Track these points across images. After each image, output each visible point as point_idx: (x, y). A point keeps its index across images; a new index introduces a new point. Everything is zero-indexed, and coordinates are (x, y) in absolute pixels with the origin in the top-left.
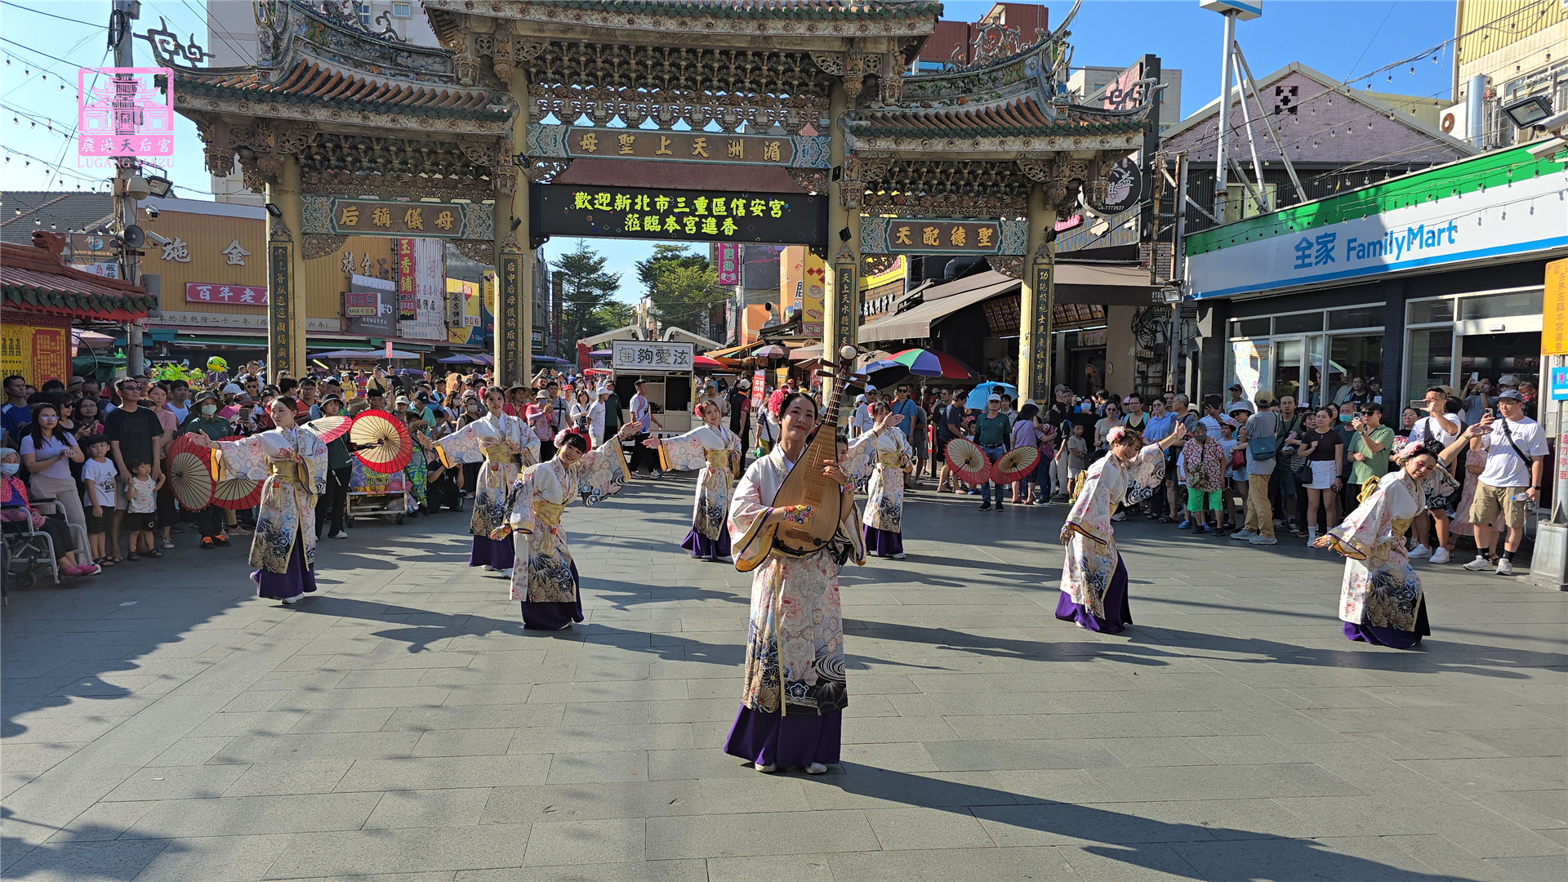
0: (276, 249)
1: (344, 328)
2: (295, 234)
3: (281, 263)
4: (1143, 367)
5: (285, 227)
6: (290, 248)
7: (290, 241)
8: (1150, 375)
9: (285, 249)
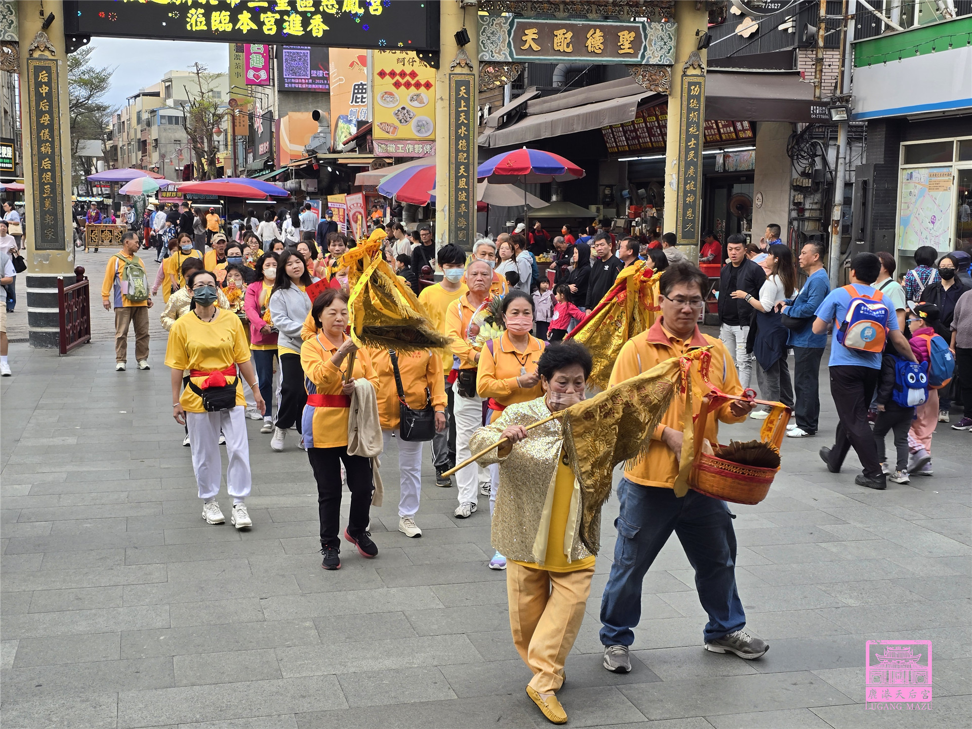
4: (800, 198)
8: (807, 206)
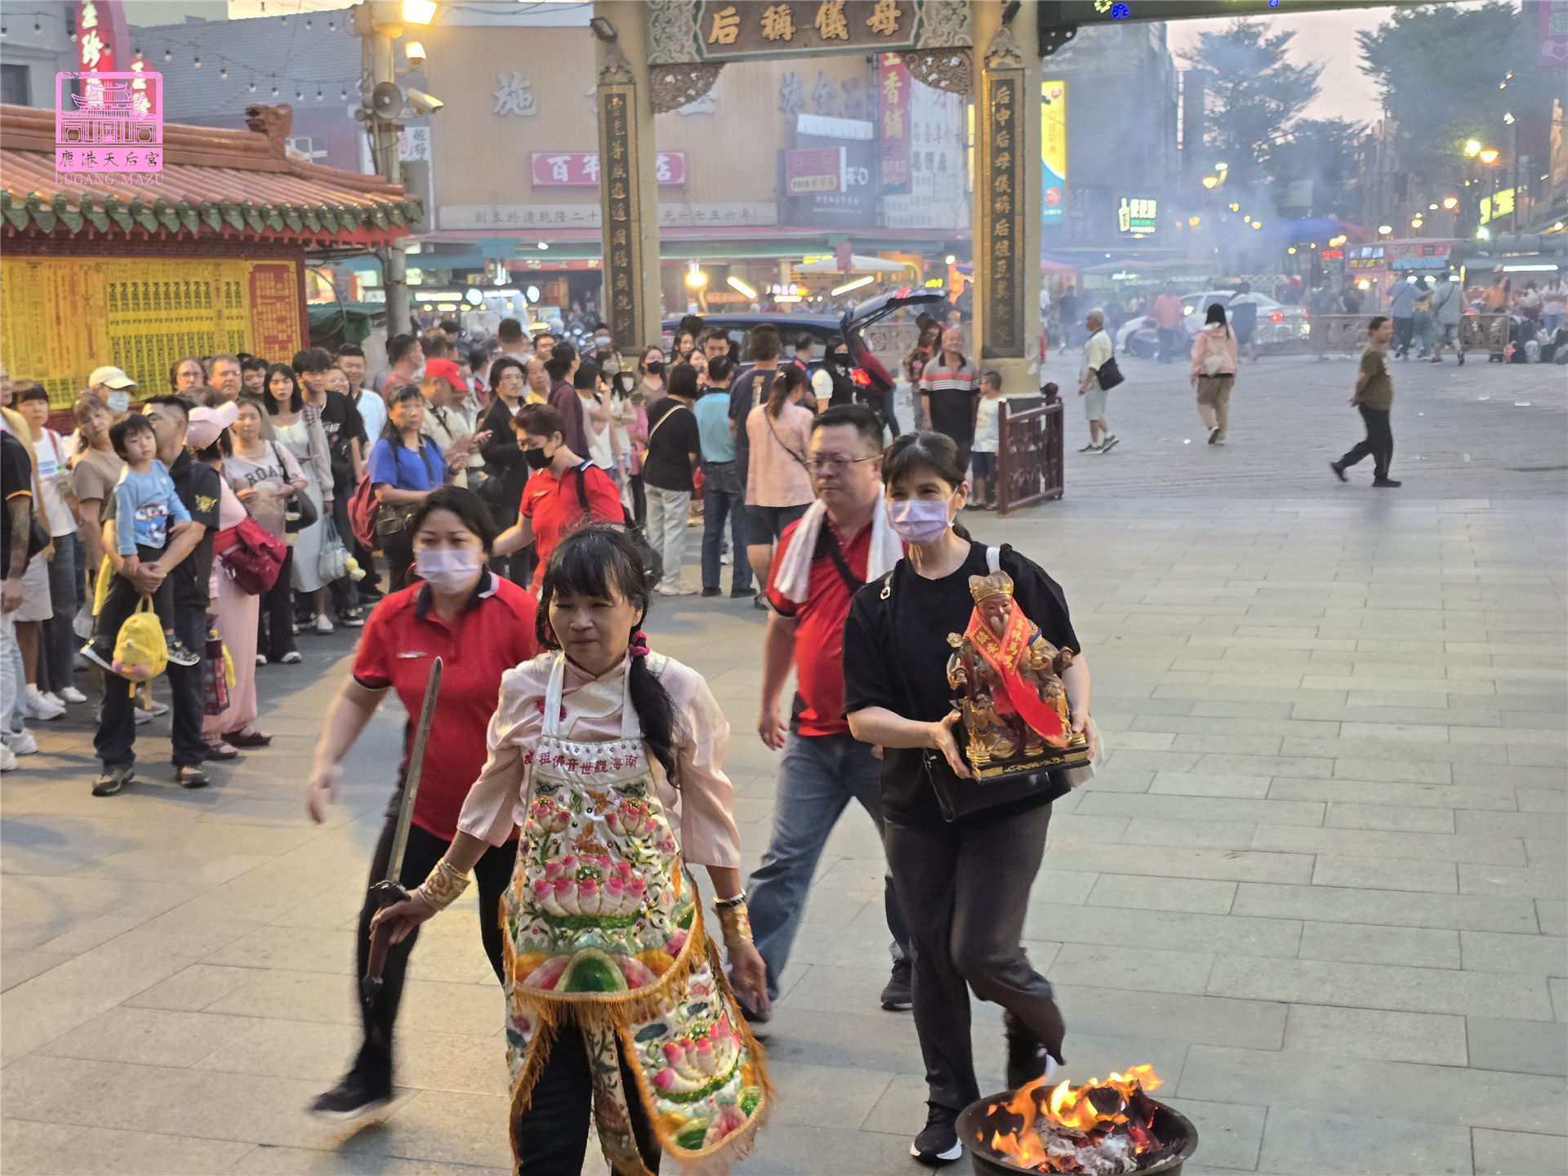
0: (607, 99)
3: (617, 124)
6: (629, 95)
7: (630, 81)
9: (621, 97)
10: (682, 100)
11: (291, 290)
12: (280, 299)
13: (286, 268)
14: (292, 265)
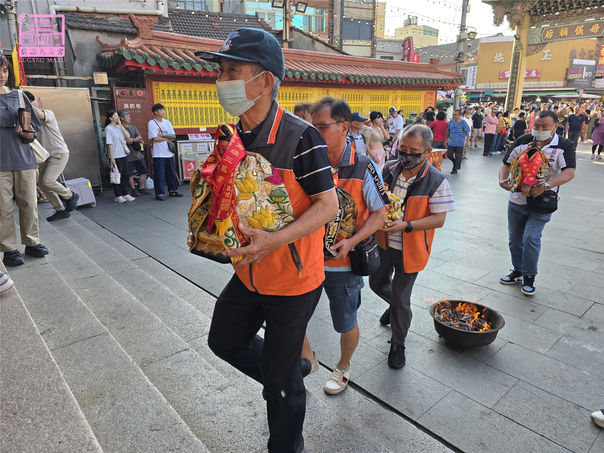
0: (516, 53)
1: (565, 84)
2: (525, 46)
3: (517, 59)
5: (521, 43)
6: (521, 52)
7: (522, 49)
9: (519, 53)
10: (535, 53)
11: (434, 98)
12: (431, 99)
13: (433, 93)
14: (435, 92)
